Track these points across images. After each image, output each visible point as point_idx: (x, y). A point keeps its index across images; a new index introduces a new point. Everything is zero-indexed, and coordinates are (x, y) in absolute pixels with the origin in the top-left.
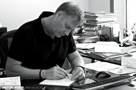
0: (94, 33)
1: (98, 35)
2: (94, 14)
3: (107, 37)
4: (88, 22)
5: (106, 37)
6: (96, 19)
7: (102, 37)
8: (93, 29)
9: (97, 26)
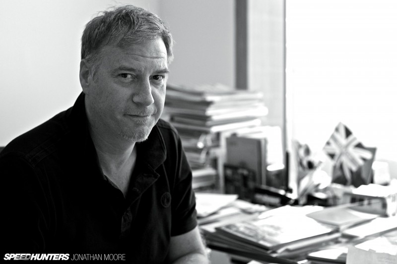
0: (198, 159)
1: (214, 163)
2: (200, 94)
3: (249, 170)
4: (176, 118)
5: (245, 172)
6: (205, 111)
7: (229, 172)
8: (196, 145)
9: (207, 133)
